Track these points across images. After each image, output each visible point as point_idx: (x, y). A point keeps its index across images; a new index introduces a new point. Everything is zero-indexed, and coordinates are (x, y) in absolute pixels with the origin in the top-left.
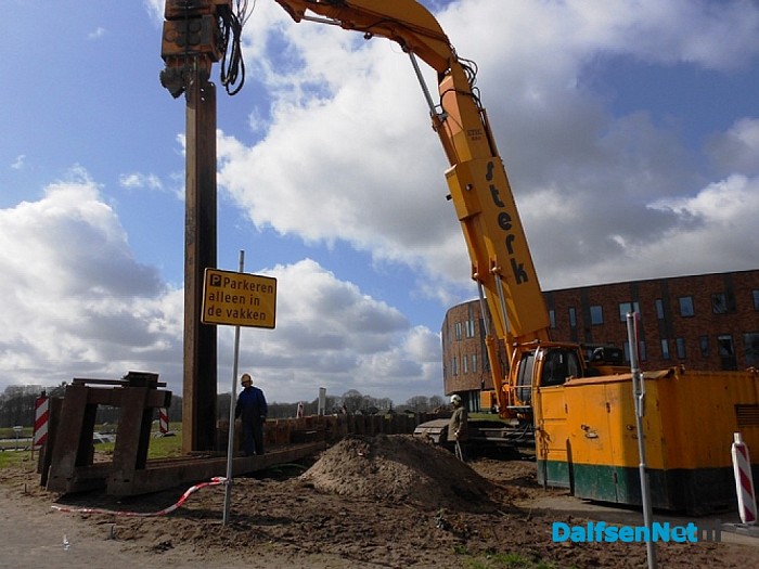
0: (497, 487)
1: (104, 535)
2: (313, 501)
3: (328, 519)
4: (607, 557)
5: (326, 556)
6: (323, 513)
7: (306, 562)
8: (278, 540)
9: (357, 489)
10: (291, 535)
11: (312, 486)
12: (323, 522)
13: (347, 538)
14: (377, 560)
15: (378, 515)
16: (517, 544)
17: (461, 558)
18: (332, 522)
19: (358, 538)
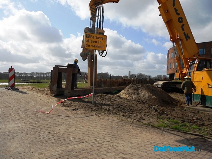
0: (177, 101)
1: (62, 105)
2: (119, 101)
3: (121, 106)
4: (208, 123)
5: (118, 116)
6: (120, 104)
7: (112, 117)
8: (106, 110)
9: (133, 98)
10: (110, 109)
11: (119, 97)
12: (120, 106)
13: (125, 111)
14: (133, 118)
15: (136, 106)
16: (177, 117)
17: (159, 119)
18: (122, 107)
19: (129, 111)
